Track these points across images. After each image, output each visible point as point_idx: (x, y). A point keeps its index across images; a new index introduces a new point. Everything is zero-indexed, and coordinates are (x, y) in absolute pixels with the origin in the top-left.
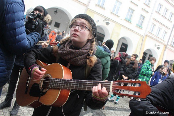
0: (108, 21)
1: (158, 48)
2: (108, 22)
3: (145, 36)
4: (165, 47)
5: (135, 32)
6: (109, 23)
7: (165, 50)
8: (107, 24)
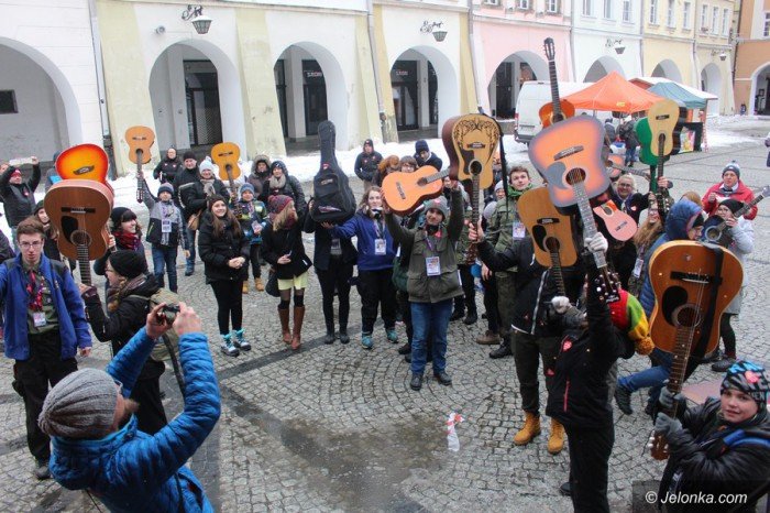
0: (199, 18)
1: (440, 37)
2: (200, 21)
3: (371, 11)
4: (465, 20)
5: (328, 11)
6: (210, 21)
7: (470, 30)
8: (203, 27)
